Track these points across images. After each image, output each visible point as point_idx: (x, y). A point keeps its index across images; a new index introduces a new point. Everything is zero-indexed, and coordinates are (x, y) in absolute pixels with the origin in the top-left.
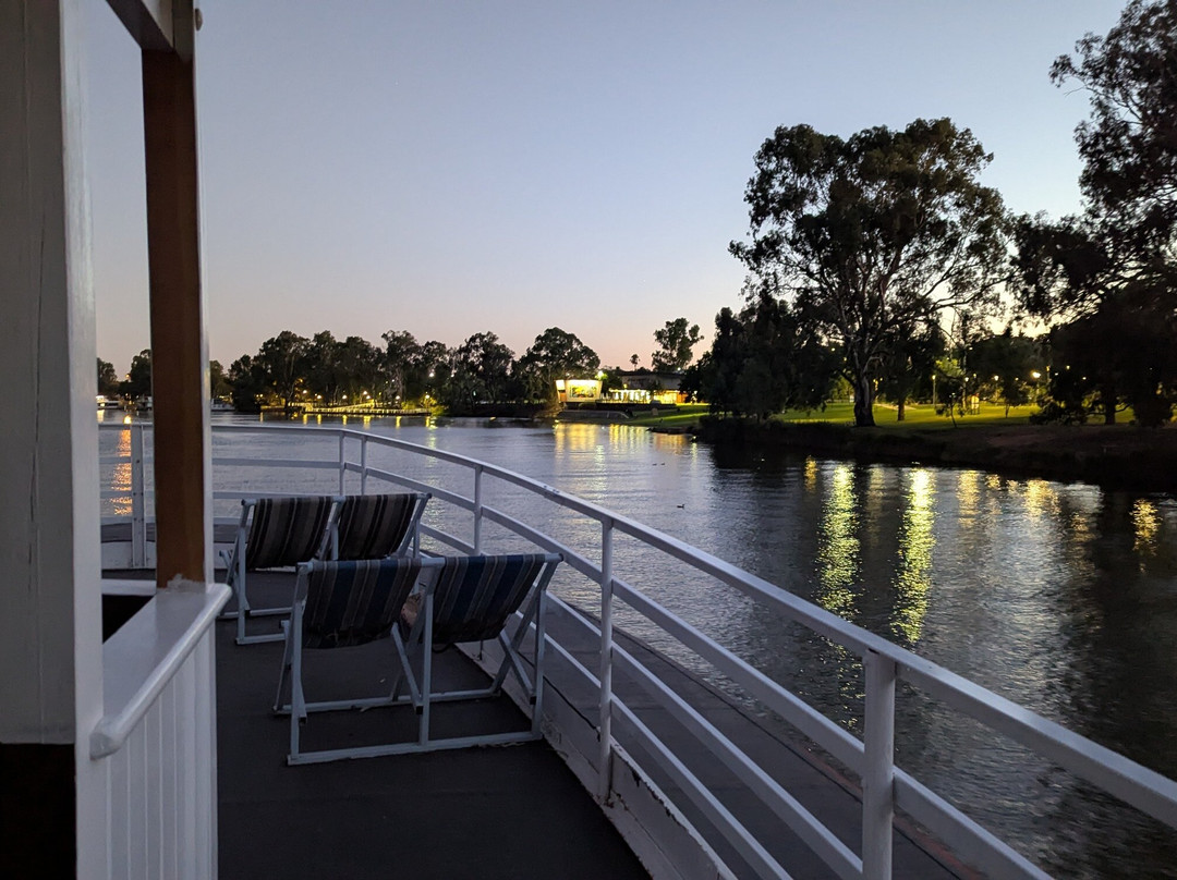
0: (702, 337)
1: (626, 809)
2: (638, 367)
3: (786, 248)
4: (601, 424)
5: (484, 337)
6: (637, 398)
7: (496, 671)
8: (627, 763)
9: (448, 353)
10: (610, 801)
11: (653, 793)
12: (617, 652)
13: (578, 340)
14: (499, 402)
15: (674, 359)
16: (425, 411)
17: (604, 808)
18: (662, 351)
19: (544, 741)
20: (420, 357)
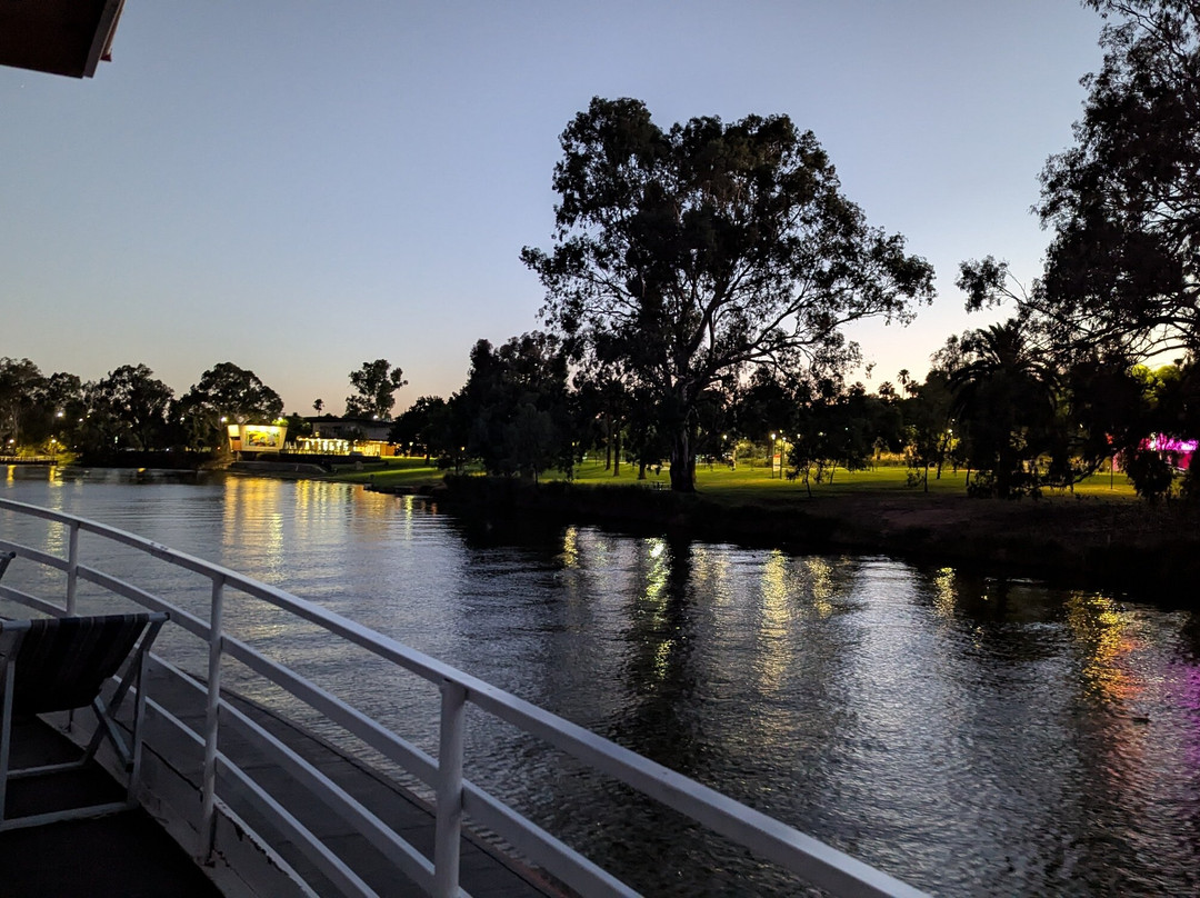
0: (406, 382)
1: (228, 866)
2: (323, 414)
3: (590, 261)
4: (285, 479)
5: (134, 369)
6: (332, 448)
7: (88, 742)
8: (230, 820)
9: (84, 387)
10: (211, 860)
11: (256, 844)
12: (224, 708)
13: (256, 379)
14: (151, 450)
15: (372, 406)
16: (49, 458)
17: (204, 869)
18: (358, 395)
19: (141, 809)
20: (45, 392)
